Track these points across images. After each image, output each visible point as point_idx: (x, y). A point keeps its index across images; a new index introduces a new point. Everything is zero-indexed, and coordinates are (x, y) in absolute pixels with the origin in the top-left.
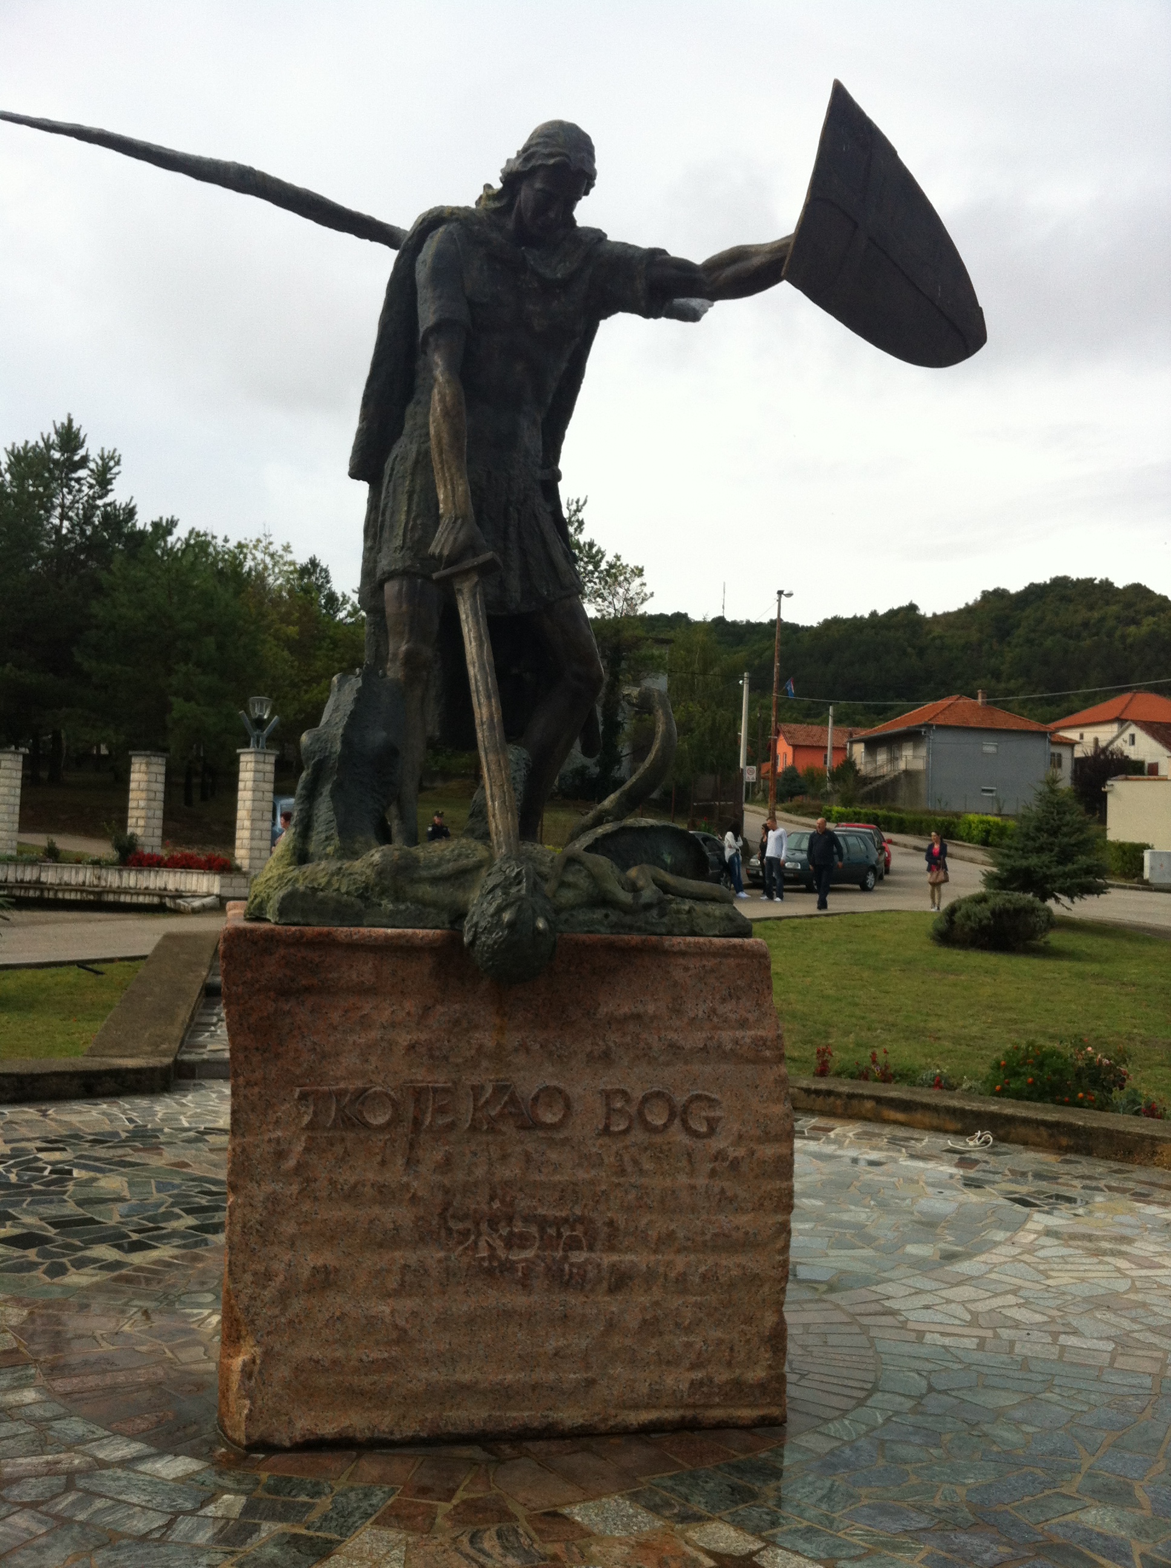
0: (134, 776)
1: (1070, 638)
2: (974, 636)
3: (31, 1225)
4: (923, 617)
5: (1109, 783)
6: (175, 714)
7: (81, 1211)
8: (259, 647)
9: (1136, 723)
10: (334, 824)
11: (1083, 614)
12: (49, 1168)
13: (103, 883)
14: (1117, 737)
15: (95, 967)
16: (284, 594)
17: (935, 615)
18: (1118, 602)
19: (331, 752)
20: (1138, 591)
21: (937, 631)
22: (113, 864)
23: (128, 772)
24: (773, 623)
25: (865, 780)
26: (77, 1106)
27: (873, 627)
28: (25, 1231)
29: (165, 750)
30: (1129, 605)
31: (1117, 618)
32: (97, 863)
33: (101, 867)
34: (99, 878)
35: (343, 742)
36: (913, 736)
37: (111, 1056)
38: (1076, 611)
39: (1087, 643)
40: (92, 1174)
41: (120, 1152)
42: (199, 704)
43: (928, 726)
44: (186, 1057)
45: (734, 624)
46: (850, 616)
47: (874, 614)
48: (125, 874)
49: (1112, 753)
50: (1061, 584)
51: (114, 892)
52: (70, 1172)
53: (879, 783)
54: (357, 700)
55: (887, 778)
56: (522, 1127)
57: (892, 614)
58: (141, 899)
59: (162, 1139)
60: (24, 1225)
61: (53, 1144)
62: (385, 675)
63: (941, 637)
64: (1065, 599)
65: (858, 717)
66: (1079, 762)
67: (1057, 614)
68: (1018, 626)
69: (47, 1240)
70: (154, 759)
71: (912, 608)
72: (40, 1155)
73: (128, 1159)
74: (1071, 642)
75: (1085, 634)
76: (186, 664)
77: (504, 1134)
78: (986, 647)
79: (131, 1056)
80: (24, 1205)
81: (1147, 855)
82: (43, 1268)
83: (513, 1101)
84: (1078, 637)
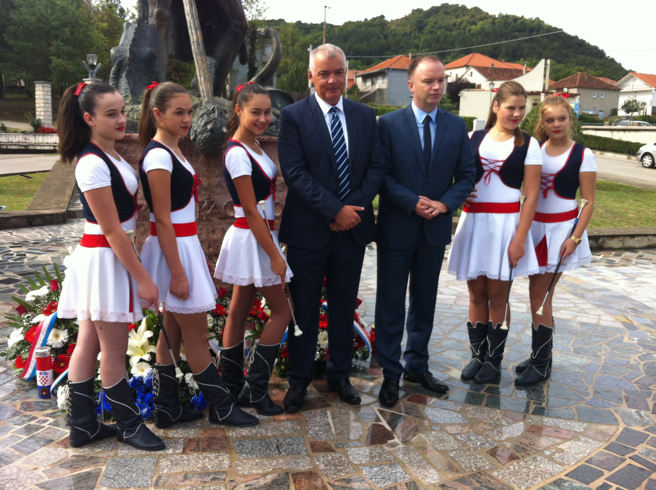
0: (37, 93)
1: (448, 30)
2: (408, 30)
3: (10, 276)
4: (386, 22)
5: (461, 92)
6: (53, 65)
7: (31, 269)
8: (90, 33)
9: (473, 67)
10: (128, 90)
11: (454, 20)
12: (16, 254)
13: (28, 141)
14: (465, 73)
15: (27, 175)
16: (100, 9)
17: (392, 20)
18: (468, 15)
19: (125, 58)
20: (477, 10)
21: (393, 27)
22: (31, 133)
23: (34, 91)
24: (322, 24)
25: (362, 93)
26: (25, 230)
27: (366, 25)
28: (7, 278)
29: (51, 81)
30: (473, 16)
31: (468, 22)
32: (24, 132)
33: (26, 134)
34: (25, 139)
35: (130, 52)
36: (382, 74)
37: (38, 210)
38: (451, 19)
39: (454, 33)
40: (35, 255)
41: (47, 247)
42: (64, 60)
43: (388, 69)
44: (72, 209)
45: (305, 24)
46: (356, 21)
47: (366, 20)
48: (37, 137)
49: (463, 80)
50: (445, 6)
51: (33, 145)
52: (25, 255)
53: (367, 94)
54: (135, 33)
55: (371, 92)
56: (221, 218)
57: (374, 19)
58: (45, 148)
59: (64, 241)
60: (7, 276)
61: (15, 245)
62: (148, 23)
63: (394, 30)
64: (446, 13)
65: (359, 66)
66: (449, 84)
67: (443, 20)
68: (427, 25)
69: (18, 281)
70: (46, 85)
71: (382, 17)
72: (11, 249)
73: (50, 249)
74: (448, 32)
75: (454, 29)
76: (56, 41)
77: (213, 221)
78: (413, 34)
79: (47, 209)
80: (6, 268)
81: (475, 122)
82: (17, 291)
83: (216, 207)
84: (451, 30)
